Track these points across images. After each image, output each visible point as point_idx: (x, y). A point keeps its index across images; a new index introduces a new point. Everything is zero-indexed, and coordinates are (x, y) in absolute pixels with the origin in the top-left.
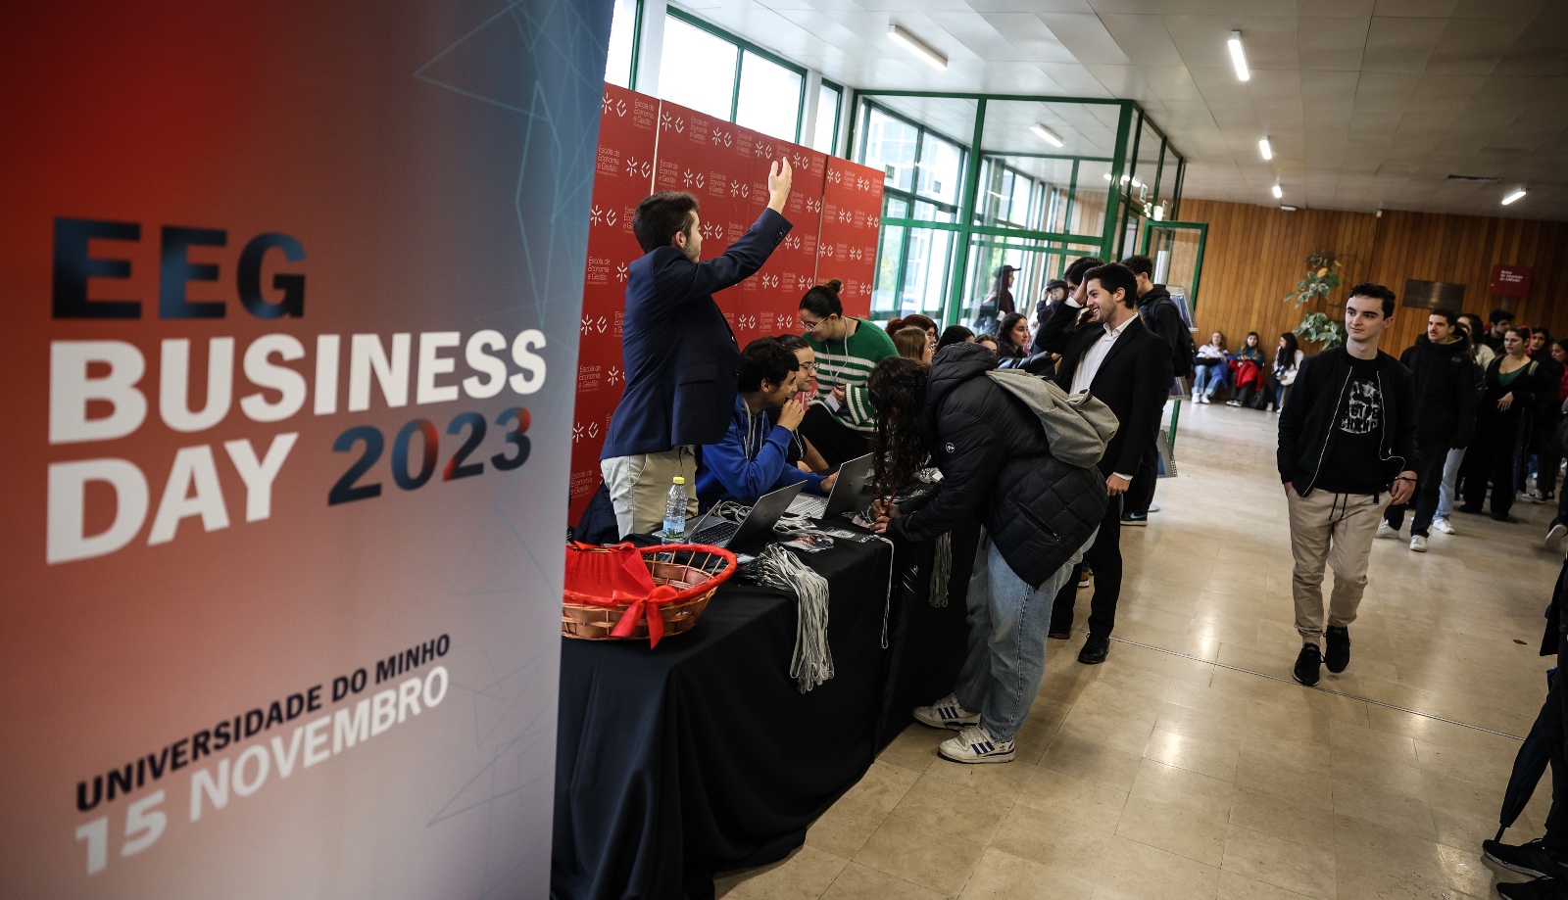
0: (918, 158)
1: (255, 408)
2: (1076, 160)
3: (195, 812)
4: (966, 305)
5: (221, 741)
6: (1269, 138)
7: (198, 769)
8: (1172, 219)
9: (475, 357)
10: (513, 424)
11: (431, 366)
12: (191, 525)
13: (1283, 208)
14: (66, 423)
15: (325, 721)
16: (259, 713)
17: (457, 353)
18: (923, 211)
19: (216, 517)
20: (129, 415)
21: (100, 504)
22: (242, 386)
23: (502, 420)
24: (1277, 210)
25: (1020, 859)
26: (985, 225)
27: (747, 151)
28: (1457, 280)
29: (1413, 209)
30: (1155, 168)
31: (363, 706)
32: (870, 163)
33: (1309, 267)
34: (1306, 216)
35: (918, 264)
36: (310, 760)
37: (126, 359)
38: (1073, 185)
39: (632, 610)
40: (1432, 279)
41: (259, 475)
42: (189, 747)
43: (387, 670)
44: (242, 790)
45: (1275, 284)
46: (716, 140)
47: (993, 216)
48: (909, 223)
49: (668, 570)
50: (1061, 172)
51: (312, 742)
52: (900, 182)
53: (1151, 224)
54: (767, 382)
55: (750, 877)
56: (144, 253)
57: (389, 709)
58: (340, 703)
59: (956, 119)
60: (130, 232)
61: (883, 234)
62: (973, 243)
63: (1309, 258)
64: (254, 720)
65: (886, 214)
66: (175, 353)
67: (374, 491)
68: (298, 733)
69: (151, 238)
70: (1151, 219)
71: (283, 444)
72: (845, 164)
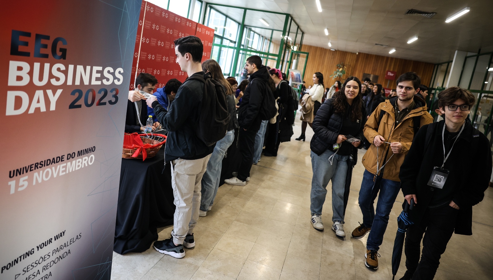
0: (225, 25)
1: (54, 82)
2: (273, 30)
3: (34, 183)
4: (237, 72)
5: (41, 166)
6: (328, 29)
7: (36, 172)
8: (299, 50)
9: (106, 74)
10: (114, 93)
11: (95, 75)
12: (38, 109)
13: (331, 50)
14: (12, 81)
15: (65, 164)
16: (50, 160)
17: (101, 72)
18: (225, 42)
19: (43, 109)
20: (26, 81)
21: (18, 102)
22: (51, 76)
23: (111, 91)
24: (330, 50)
25: (242, 224)
26: (244, 48)
27: (173, 20)
28: (377, 74)
29: (366, 52)
30: (295, 35)
31: (74, 162)
32: (210, 26)
33: (337, 68)
34: (338, 52)
35: (223, 59)
36: (61, 174)
37: (26, 66)
38: (271, 38)
39: (138, 150)
40: (370, 73)
41: (53, 99)
42: (34, 166)
43: (80, 153)
44: (45, 179)
45: (328, 72)
46: (163, 15)
47: (247, 45)
48: (221, 46)
49: (147, 141)
50: (268, 34)
51: (61, 169)
52: (219, 33)
53: (293, 51)
54: (173, 92)
55: (167, 228)
56: (31, 40)
57: (80, 164)
58: (68, 160)
59: (237, 14)
60: (28, 35)
61: (213, 48)
62: (240, 53)
63: (337, 65)
64: (49, 161)
65: (214, 42)
66: (37, 66)
67: (80, 106)
68: (58, 166)
69: (33, 36)
70: (293, 50)
71: (59, 92)
72: (202, 26)
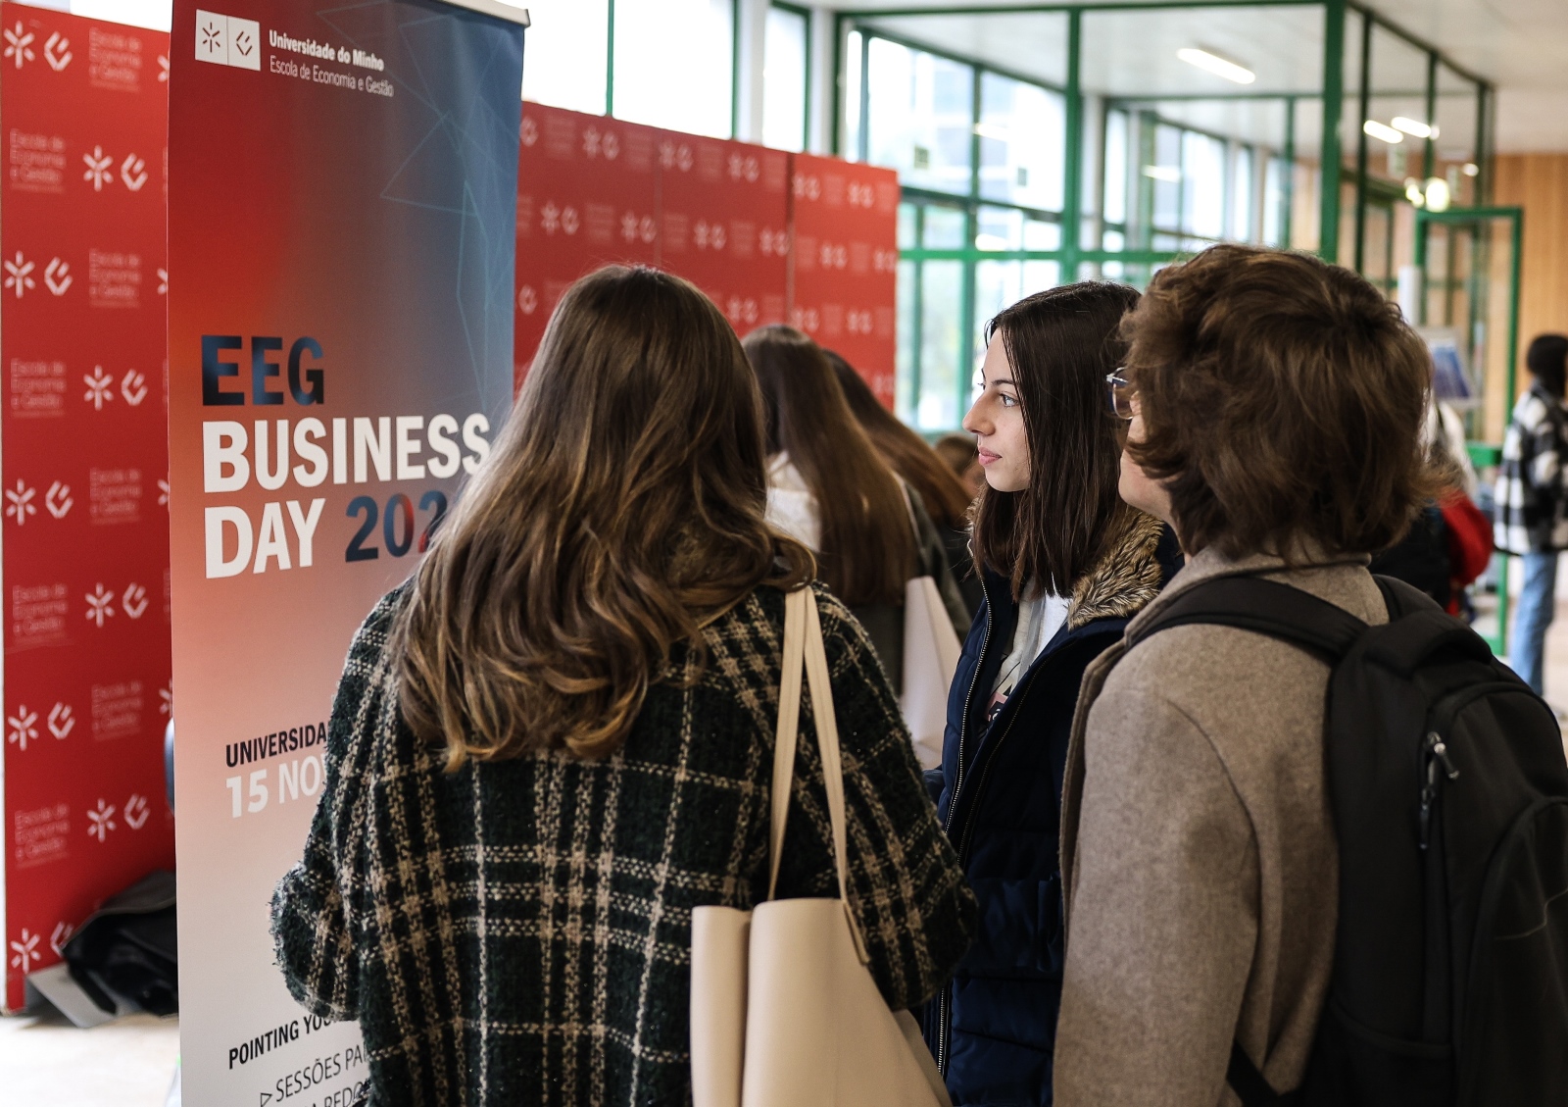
1: (301, 476)
2: (1290, 99)
5: (293, 745)
7: (282, 763)
8: (1476, 200)
9: (436, 441)
11: (405, 446)
12: (273, 563)
16: (312, 728)
17: (423, 436)
18: (996, 229)
19: (285, 562)
21: (230, 539)
37: (235, 430)
38: (1289, 142)
41: (305, 531)
42: (276, 740)
44: (306, 790)
46: (591, 149)
48: (970, 255)
52: (943, 176)
53: (1425, 217)
56: (244, 357)
60: (235, 343)
64: (310, 733)
66: (261, 427)
70: (1423, 209)
71: (318, 505)
72: (831, 165)
